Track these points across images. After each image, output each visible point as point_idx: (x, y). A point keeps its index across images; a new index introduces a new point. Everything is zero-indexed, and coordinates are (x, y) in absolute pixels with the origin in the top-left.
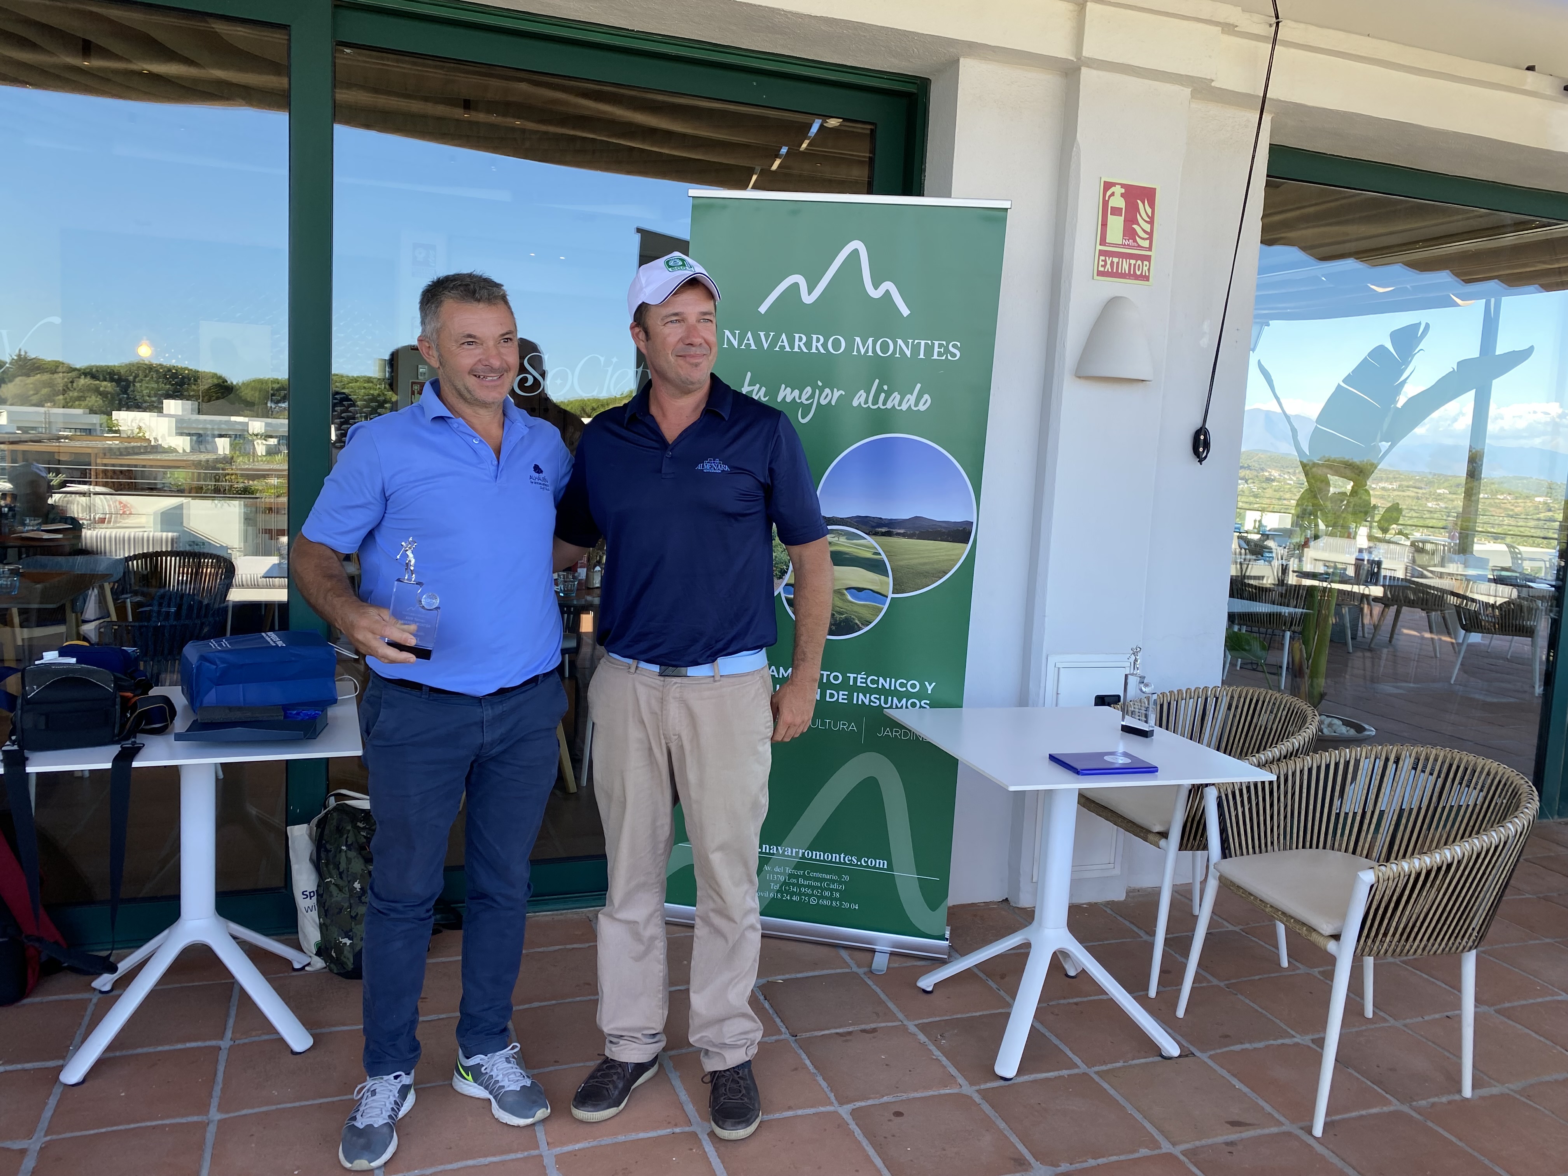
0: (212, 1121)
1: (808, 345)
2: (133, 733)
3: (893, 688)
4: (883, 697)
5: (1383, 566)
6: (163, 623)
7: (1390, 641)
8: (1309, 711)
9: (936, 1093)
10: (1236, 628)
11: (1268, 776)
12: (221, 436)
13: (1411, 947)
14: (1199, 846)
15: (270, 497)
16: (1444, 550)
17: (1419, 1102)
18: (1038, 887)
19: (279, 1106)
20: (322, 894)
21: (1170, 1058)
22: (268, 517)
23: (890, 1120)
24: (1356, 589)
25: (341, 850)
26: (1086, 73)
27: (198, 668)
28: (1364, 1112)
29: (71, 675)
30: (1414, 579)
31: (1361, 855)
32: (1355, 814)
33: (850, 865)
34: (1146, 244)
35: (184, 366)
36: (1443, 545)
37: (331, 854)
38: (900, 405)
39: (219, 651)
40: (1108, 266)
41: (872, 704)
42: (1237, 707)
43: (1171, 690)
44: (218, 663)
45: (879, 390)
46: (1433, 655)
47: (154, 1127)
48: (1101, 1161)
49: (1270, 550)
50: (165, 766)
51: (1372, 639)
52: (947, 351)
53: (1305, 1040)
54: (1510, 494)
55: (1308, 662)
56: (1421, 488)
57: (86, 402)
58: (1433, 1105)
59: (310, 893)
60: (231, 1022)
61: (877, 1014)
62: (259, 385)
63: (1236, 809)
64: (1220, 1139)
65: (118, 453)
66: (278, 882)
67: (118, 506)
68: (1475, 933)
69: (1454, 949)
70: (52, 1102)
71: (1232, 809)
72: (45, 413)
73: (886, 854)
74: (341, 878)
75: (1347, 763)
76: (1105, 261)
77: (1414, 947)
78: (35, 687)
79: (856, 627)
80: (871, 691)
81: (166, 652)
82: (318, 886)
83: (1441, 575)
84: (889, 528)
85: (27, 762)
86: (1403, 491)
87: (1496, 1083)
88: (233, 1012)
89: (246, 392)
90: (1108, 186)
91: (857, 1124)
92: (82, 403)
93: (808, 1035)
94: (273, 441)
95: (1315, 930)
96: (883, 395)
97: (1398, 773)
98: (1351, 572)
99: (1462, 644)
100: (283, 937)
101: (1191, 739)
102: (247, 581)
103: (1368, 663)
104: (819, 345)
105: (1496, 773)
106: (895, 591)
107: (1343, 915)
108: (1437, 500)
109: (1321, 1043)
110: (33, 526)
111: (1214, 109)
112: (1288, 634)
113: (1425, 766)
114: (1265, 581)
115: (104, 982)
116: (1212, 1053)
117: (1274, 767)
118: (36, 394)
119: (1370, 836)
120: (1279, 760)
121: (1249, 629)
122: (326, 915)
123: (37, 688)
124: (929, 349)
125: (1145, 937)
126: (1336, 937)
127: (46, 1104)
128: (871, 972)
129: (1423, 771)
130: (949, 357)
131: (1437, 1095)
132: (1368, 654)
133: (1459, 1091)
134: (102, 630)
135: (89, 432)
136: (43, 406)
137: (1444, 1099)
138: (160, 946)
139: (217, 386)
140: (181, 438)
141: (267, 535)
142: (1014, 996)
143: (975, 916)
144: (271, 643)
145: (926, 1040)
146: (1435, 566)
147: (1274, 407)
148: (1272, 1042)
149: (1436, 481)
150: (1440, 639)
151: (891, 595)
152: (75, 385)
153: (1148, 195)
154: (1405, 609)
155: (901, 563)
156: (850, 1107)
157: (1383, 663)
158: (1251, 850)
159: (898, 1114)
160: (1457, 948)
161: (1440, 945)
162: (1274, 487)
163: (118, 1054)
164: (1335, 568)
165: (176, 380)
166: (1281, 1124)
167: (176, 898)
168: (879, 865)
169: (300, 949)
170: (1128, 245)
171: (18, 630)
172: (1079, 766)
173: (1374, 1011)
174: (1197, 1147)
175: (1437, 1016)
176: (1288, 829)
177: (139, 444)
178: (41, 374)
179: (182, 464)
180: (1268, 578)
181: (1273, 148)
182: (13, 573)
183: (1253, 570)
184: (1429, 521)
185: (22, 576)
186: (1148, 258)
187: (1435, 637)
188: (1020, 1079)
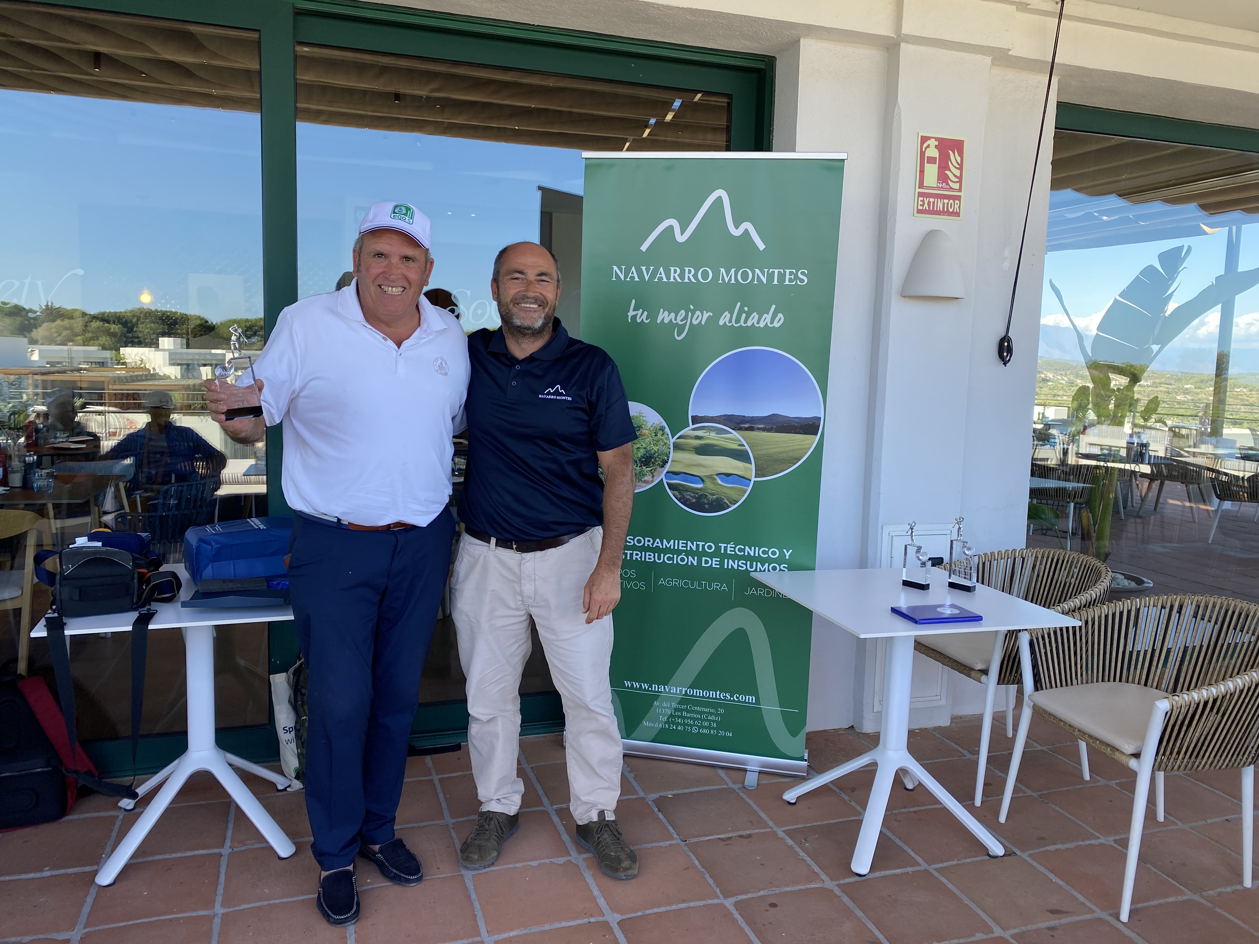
0: (218, 914)
1: (682, 276)
2: (148, 601)
3: (757, 555)
4: (749, 563)
5: (1150, 448)
6: (167, 513)
7: (1155, 509)
8: (1102, 567)
9: (803, 887)
10: (1034, 501)
11: (1071, 622)
12: (205, 365)
13: (1200, 763)
14: (1014, 680)
17: (1209, 892)
18: (881, 717)
19: (270, 902)
20: (299, 729)
21: (996, 857)
23: (767, 911)
24: (1127, 467)
26: (905, 49)
27: (198, 548)
28: (1162, 901)
29: (98, 556)
30: (1173, 458)
31: (1151, 687)
32: (1146, 652)
33: (725, 700)
34: (956, 186)
35: (176, 310)
36: (1196, 430)
38: (758, 323)
39: (214, 534)
40: (926, 205)
41: (739, 568)
43: (985, 552)
44: (213, 544)
45: (741, 311)
46: (1191, 519)
47: (171, 920)
49: (1053, 437)
50: (174, 628)
51: (1140, 508)
52: (796, 277)
53: (1109, 840)
54: (1245, 387)
55: (1095, 527)
56: (1171, 385)
57: (99, 341)
58: (1220, 894)
59: (289, 728)
60: (229, 833)
61: (751, 822)
63: (1045, 649)
64: (1043, 925)
65: (125, 381)
66: (262, 719)
67: (126, 423)
68: (1254, 751)
69: (1236, 764)
70: (90, 900)
71: (1042, 649)
72: (68, 350)
73: (753, 691)
75: (1137, 611)
76: (923, 201)
77: (1203, 763)
78: (70, 566)
79: (725, 505)
80: (740, 558)
81: (170, 536)
82: (296, 723)
83: (1194, 455)
84: (751, 424)
85: (65, 627)
86: (1156, 387)
88: (231, 826)
89: (224, 329)
90: (924, 139)
91: (740, 914)
92: (95, 342)
93: (696, 840)
95: (1118, 750)
96: (744, 315)
97: (1182, 618)
98: (1123, 453)
99: (1217, 511)
100: (267, 764)
101: (1003, 591)
102: (229, 479)
103: (1140, 527)
104: (691, 276)
106: (757, 476)
107: (1142, 737)
108: (1185, 394)
109: (1125, 843)
110: (63, 438)
111: (1010, 74)
112: (1072, 505)
113: (1204, 615)
114: (1050, 462)
115: (128, 803)
116: (1031, 852)
117: (1076, 614)
118: (60, 335)
119: (1159, 671)
120: (1079, 609)
122: (303, 747)
123: (72, 567)
124: (782, 277)
125: (968, 756)
126: (1137, 756)
127: (84, 902)
128: (744, 788)
129: (1202, 619)
130: (799, 283)
131: (1223, 886)
132: (1139, 520)
133: (1241, 882)
134: (119, 520)
135: (102, 364)
136: (66, 345)
137: (1229, 889)
138: (172, 772)
139: (201, 325)
140: (174, 367)
143: (828, 741)
144: (255, 526)
145: (793, 843)
146: (1189, 447)
148: (1080, 843)
149: (1183, 378)
150: (1199, 508)
151: (753, 479)
152: (89, 328)
153: (958, 146)
154: (1166, 482)
155: (761, 452)
156: (732, 900)
157: (1152, 526)
158: (1059, 684)
159: (773, 905)
160: (1239, 764)
161: (1224, 761)
162: (1049, 386)
163: (140, 860)
164: (1110, 450)
165: (170, 321)
166: (1092, 911)
167: (184, 734)
168: (749, 700)
169: (281, 773)
170: (942, 187)
171: (52, 521)
172: (917, 617)
173: (1165, 816)
174: (1024, 932)
175: (1218, 819)
176: (1090, 665)
177: (141, 373)
178: (62, 320)
179: (175, 388)
180: (1052, 459)
181: (1060, 105)
182: (50, 475)
183: (1040, 454)
184: (1179, 410)
185: (55, 478)
186: (958, 198)
187: (1193, 505)
188: (872, 875)
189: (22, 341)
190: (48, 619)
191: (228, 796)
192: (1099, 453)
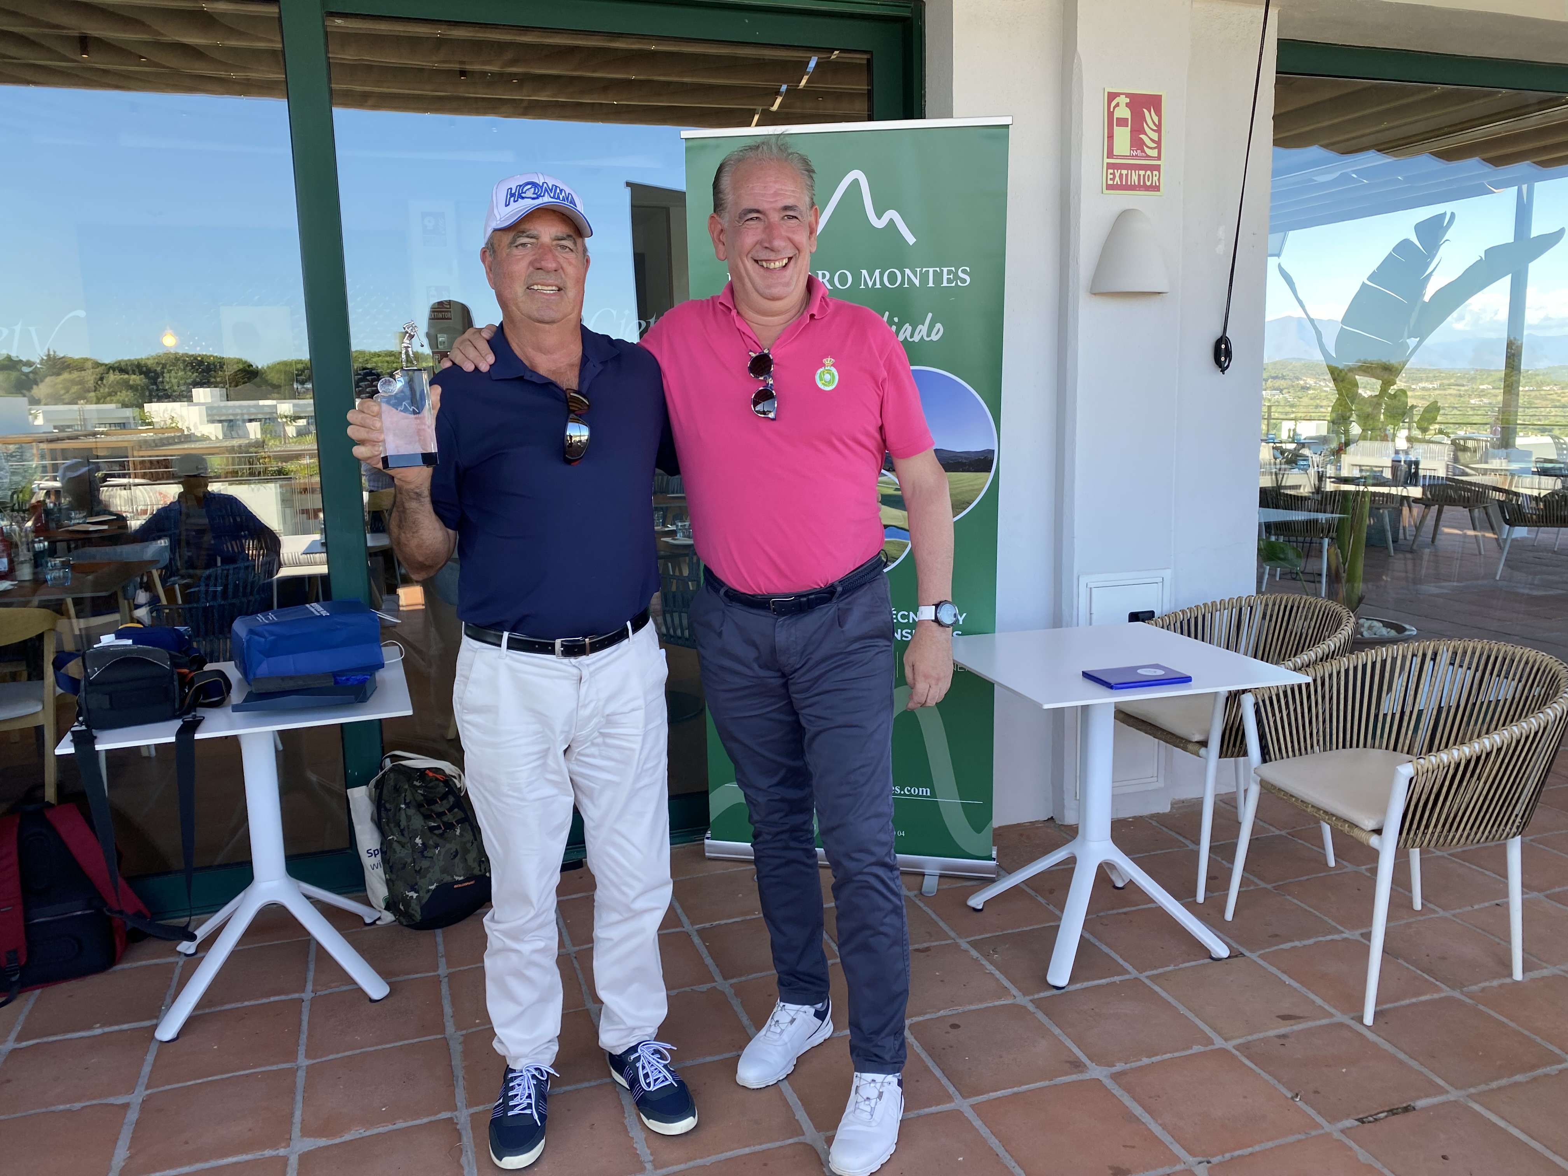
0: (301, 1067)
2: (192, 707)
5: (1420, 467)
6: (212, 603)
7: (1433, 541)
8: (1344, 612)
9: (990, 1005)
10: (1273, 538)
11: (1303, 679)
12: (251, 421)
13: (1454, 836)
14: (1239, 752)
15: (304, 477)
16: (1486, 446)
17: (1471, 987)
18: (1081, 806)
19: (362, 1050)
20: (385, 851)
21: (1219, 959)
22: (303, 496)
23: (947, 1033)
24: (1394, 491)
25: (400, 808)
27: (248, 641)
28: (1414, 1000)
29: (129, 656)
30: (1456, 477)
31: (1402, 752)
34: (1154, 153)
35: (208, 354)
36: (1486, 441)
37: (391, 814)
38: (912, 336)
39: (267, 624)
40: (1117, 179)
42: (1271, 616)
44: (267, 635)
46: (1477, 552)
47: (247, 1076)
48: (1154, 1059)
49: (1305, 458)
51: (1414, 541)
52: (956, 277)
53: (1354, 935)
54: (1557, 385)
55: (1344, 565)
56: (1463, 386)
57: (118, 397)
58: (1483, 990)
59: (374, 851)
60: (311, 975)
61: (929, 933)
62: (284, 367)
63: (1274, 715)
64: (1272, 1033)
65: (153, 445)
66: (342, 843)
68: (1518, 819)
69: (1497, 836)
70: (150, 1058)
71: (1270, 715)
72: (79, 410)
73: (928, 783)
74: (403, 835)
75: (1384, 662)
76: (1113, 174)
77: (1458, 836)
78: (96, 669)
81: (217, 630)
82: (382, 844)
83: (1485, 472)
85: (96, 741)
86: (1445, 390)
87: (1544, 965)
88: (312, 966)
89: (272, 374)
90: (1112, 96)
91: (915, 1038)
92: (113, 398)
94: (302, 422)
95: (1357, 826)
97: (1436, 668)
98: (1387, 474)
99: (1505, 540)
100: (350, 895)
101: (1228, 648)
102: (290, 558)
103: (1410, 565)
105: (1535, 661)
107: (1383, 810)
108: (1480, 396)
109: (1368, 936)
110: (79, 519)
111: (1218, 8)
112: (1326, 541)
113: (1462, 661)
114: (1302, 490)
115: (187, 947)
116: (1262, 952)
117: (1311, 670)
118: (68, 392)
119: (1410, 733)
120: (1315, 663)
121: (1287, 539)
122: (391, 872)
123: (98, 670)
124: (938, 277)
125: (1191, 846)
126: (1378, 831)
127: (144, 1060)
128: (921, 894)
129: (1461, 666)
130: (959, 283)
131: (1486, 980)
132: (1409, 556)
133: (1510, 975)
134: (154, 614)
135: (123, 426)
136: (76, 404)
137: (1495, 983)
138: (237, 908)
139: (243, 370)
140: (213, 425)
141: (305, 515)
142: (1062, 908)
143: (1022, 835)
144: (315, 613)
145: (979, 955)
146: (1477, 463)
147: (1299, 313)
148: (1321, 939)
149: (1478, 376)
150: (1484, 536)
152: (105, 381)
153: (1154, 102)
154: (1446, 508)
157: (1425, 564)
158: (1290, 753)
159: (955, 1026)
160: (1501, 835)
161: (1483, 833)
162: (1310, 395)
163: (207, 1011)
164: (1372, 471)
165: (202, 368)
166: (1331, 1015)
168: (923, 793)
169: (368, 904)
170: (1137, 156)
171: (74, 621)
172: (1112, 681)
173: (1423, 903)
174: (1249, 1042)
175: (1486, 904)
176: (1328, 731)
177: (173, 435)
178: (70, 372)
179: (217, 451)
180: (1305, 486)
181: (1283, 44)
182: (64, 565)
183: (1289, 480)
184: (1473, 418)
185: (73, 568)
186: (1157, 168)
187: (1479, 534)
188: (1072, 988)
189: (21, 402)
190: (73, 733)
191: (308, 933)
192: (1358, 476)
